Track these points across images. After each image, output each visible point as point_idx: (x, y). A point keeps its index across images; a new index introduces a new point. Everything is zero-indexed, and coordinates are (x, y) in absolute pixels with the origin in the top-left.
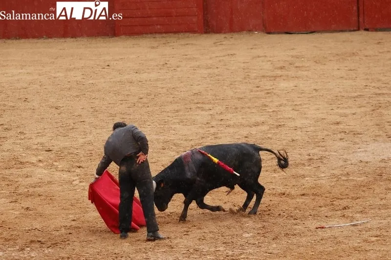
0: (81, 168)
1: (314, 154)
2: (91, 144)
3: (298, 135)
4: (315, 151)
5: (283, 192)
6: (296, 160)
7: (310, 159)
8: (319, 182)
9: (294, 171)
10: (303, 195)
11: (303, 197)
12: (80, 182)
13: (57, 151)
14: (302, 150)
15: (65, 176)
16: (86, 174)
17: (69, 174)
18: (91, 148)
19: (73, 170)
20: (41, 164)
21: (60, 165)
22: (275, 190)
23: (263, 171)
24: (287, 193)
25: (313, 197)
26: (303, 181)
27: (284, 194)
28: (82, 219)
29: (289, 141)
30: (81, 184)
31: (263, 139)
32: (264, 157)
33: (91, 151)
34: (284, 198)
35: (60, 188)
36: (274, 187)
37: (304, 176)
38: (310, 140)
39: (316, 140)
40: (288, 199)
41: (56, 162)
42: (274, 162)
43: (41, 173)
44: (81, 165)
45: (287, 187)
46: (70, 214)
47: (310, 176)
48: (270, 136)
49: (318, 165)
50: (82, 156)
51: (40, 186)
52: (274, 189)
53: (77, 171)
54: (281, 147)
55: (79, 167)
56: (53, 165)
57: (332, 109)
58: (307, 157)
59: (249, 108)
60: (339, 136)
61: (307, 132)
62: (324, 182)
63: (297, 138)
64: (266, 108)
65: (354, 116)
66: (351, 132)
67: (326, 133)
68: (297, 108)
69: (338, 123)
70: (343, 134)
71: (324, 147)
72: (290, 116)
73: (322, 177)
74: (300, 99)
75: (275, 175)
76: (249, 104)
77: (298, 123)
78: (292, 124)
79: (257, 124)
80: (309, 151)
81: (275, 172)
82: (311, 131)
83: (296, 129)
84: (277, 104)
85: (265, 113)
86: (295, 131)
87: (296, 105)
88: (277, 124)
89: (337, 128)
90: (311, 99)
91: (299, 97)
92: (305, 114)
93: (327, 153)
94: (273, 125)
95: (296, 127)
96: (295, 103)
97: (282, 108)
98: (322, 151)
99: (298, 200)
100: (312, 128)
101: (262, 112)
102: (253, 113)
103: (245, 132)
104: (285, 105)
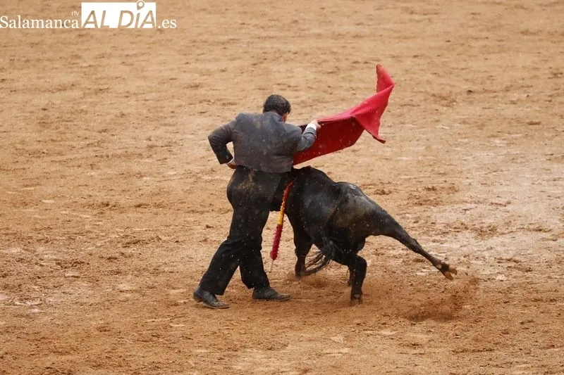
1: (158, 138)
3: (131, 106)
5: (105, 201)
6: (126, 148)
7: (151, 147)
8: (165, 184)
9: (124, 166)
10: (139, 206)
11: (138, 209)
14: (137, 131)
22: (92, 198)
23: (73, 166)
24: (112, 203)
25: (155, 210)
26: (139, 183)
27: (107, 205)
29: (116, 116)
31: (72, 113)
32: (74, 144)
34: (107, 211)
36: (91, 194)
37: (140, 175)
38: (151, 115)
39: (161, 114)
40: (113, 212)
42: (91, 152)
45: (113, 193)
47: (150, 175)
48: (84, 107)
49: (164, 156)
52: (90, 196)
54: (103, 126)
57: (187, 63)
58: (146, 143)
59: (49, 60)
60: (199, 107)
61: (145, 100)
62: (173, 184)
63: (129, 111)
64: (78, 61)
65: (223, 74)
66: (218, 100)
67: (176, 102)
68: (130, 60)
69: (197, 86)
70: (205, 104)
71: (174, 125)
72: (118, 74)
73: (170, 176)
74: (134, 45)
75: (93, 173)
76: (50, 55)
77: (133, 85)
78: (120, 88)
79: (62, 89)
80: (150, 133)
81: (92, 169)
82: (153, 100)
83: (127, 97)
84: (96, 53)
85: (75, 70)
86: (126, 100)
87: (127, 55)
88: (95, 87)
89: (196, 95)
90: (151, 46)
91: (133, 43)
92: (142, 71)
93: (178, 136)
94: (89, 89)
95: (128, 92)
96: (127, 52)
97: (105, 61)
98: (170, 133)
99: (130, 215)
100: (153, 94)
101: (71, 68)
102: (56, 68)
103: (42, 100)
104: (110, 56)
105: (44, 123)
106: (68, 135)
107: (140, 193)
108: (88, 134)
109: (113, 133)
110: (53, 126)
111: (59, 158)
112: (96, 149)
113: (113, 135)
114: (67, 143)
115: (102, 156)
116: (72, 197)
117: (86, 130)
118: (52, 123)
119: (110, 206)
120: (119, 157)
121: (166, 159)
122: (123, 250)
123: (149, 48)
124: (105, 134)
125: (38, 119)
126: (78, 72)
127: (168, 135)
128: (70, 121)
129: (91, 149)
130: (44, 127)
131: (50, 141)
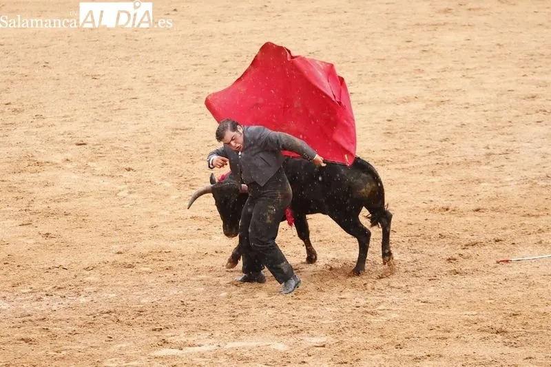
0: (131, 172)
1: (495, 147)
2: (147, 133)
3: (471, 117)
4: (498, 141)
5: (445, 206)
6: (465, 156)
7: (490, 154)
8: (502, 190)
9: (463, 173)
10: (477, 210)
11: (477, 213)
12: (130, 193)
13: (94, 145)
14: (476, 140)
15: (107, 183)
16: (139, 181)
17: (113, 180)
18: (147, 139)
19: (118, 174)
20: (69, 166)
21: (99, 166)
22: (433, 203)
23: (415, 173)
24: (451, 208)
25: (492, 214)
26: (478, 189)
27: (447, 209)
28: (133, 251)
29: (457, 126)
30: (132, 196)
31: (415, 124)
32: (417, 152)
33: (147, 143)
34: (447, 215)
35: (97, 203)
36: (432, 199)
37: (479, 181)
38: (490, 125)
39: (499, 124)
40: (452, 216)
41: (92, 161)
42: (433, 160)
43: (68, 179)
44: (131, 166)
45: (452, 198)
46: (113, 243)
47: (489, 181)
48: (426, 118)
49: (502, 163)
50: (132, 152)
51: (67, 200)
52: (432, 201)
53: (124, 176)
54: (444, 136)
55: (129, 170)
56: (87, 167)
57: (525, 75)
58: (484, 151)
59: (394, 74)
60: (536, 117)
61: (485, 111)
62: (509, 189)
63: (468, 121)
64: (421, 75)
67: (515, 112)
68: (470, 74)
69: (533, 97)
70: (541, 114)
71: (511, 134)
72: (459, 87)
73: (507, 181)
74: (474, 59)
75: (434, 180)
76: (395, 69)
77: (472, 97)
78: (461, 99)
79: (406, 101)
80: (488, 142)
81: (433, 175)
82: (491, 110)
83: (467, 108)
84: (439, 67)
85: (418, 83)
86: (465, 111)
87: (468, 69)
88: (438, 99)
89: (533, 105)
90: (490, 59)
91: (473, 57)
92: (482, 83)
93: (516, 144)
94: (431, 101)
95: (468, 103)
96: (466, 66)
97: (446, 74)
98: (508, 141)
99: (468, 219)
100: (492, 105)
101: (414, 81)
102: (401, 82)
103: (388, 112)
104: (452, 69)
105: (388, 133)
106: (411, 145)
107: (478, 198)
108: (430, 143)
109: (454, 142)
110: (397, 136)
111: (404, 165)
112: (437, 157)
113: (453, 144)
114: (411, 152)
115: (442, 164)
116: (415, 202)
117: (427, 139)
118: (396, 133)
119: (450, 211)
120: (458, 164)
121: (503, 166)
122: (462, 252)
123: (489, 62)
124: (446, 142)
125: (383, 129)
126: (421, 85)
127: (505, 143)
128: (413, 131)
129: (432, 157)
130: (389, 136)
131: (394, 150)
